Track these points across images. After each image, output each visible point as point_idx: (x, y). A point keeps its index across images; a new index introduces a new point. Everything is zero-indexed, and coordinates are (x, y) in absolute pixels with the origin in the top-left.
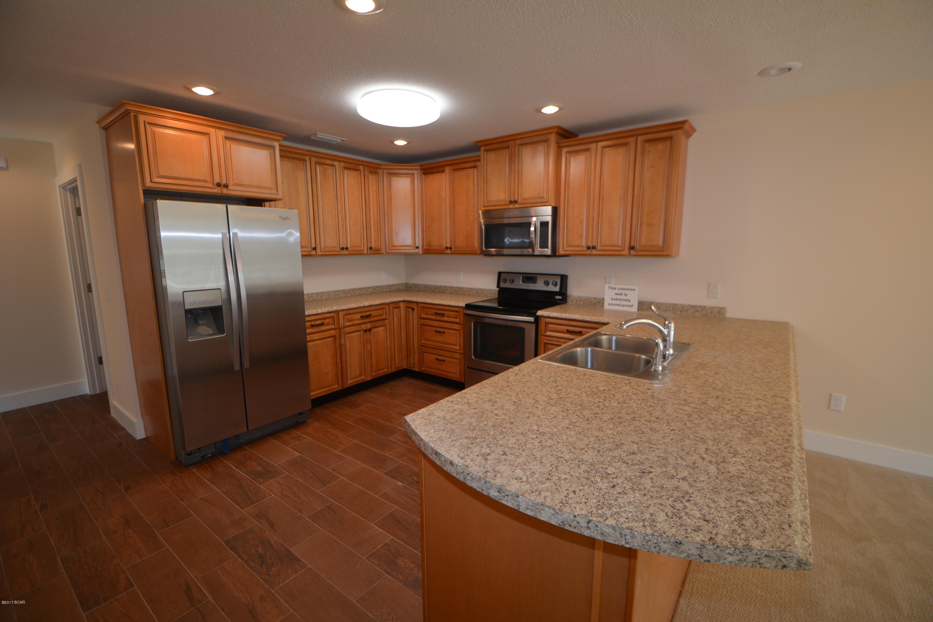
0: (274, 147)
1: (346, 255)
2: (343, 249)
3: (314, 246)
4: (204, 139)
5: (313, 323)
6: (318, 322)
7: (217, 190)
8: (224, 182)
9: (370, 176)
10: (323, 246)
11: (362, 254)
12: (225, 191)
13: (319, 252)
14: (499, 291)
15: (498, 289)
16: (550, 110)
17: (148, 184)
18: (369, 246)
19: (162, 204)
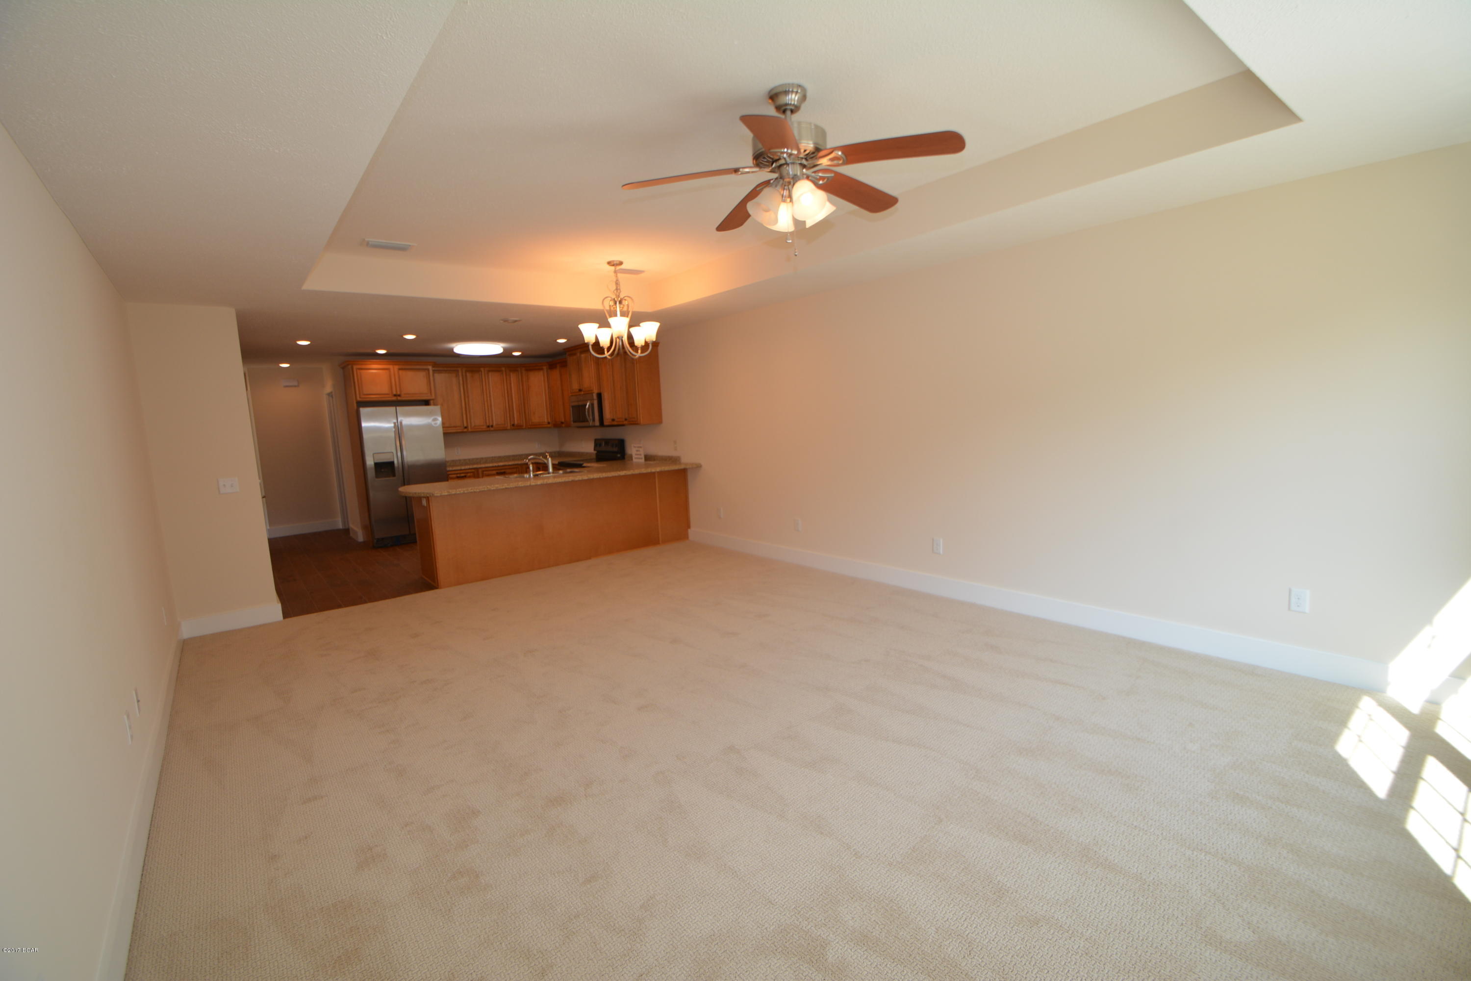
0: (428, 370)
1: (492, 431)
2: (488, 427)
3: (465, 425)
4: (387, 371)
5: (458, 475)
6: (463, 475)
7: (394, 398)
8: (398, 393)
9: (511, 374)
10: (473, 425)
11: (506, 430)
12: (399, 398)
13: (470, 430)
14: (596, 454)
15: (595, 452)
16: (562, 341)
17: (359, 399)
18: (512, 423)
19: (364, 411)
